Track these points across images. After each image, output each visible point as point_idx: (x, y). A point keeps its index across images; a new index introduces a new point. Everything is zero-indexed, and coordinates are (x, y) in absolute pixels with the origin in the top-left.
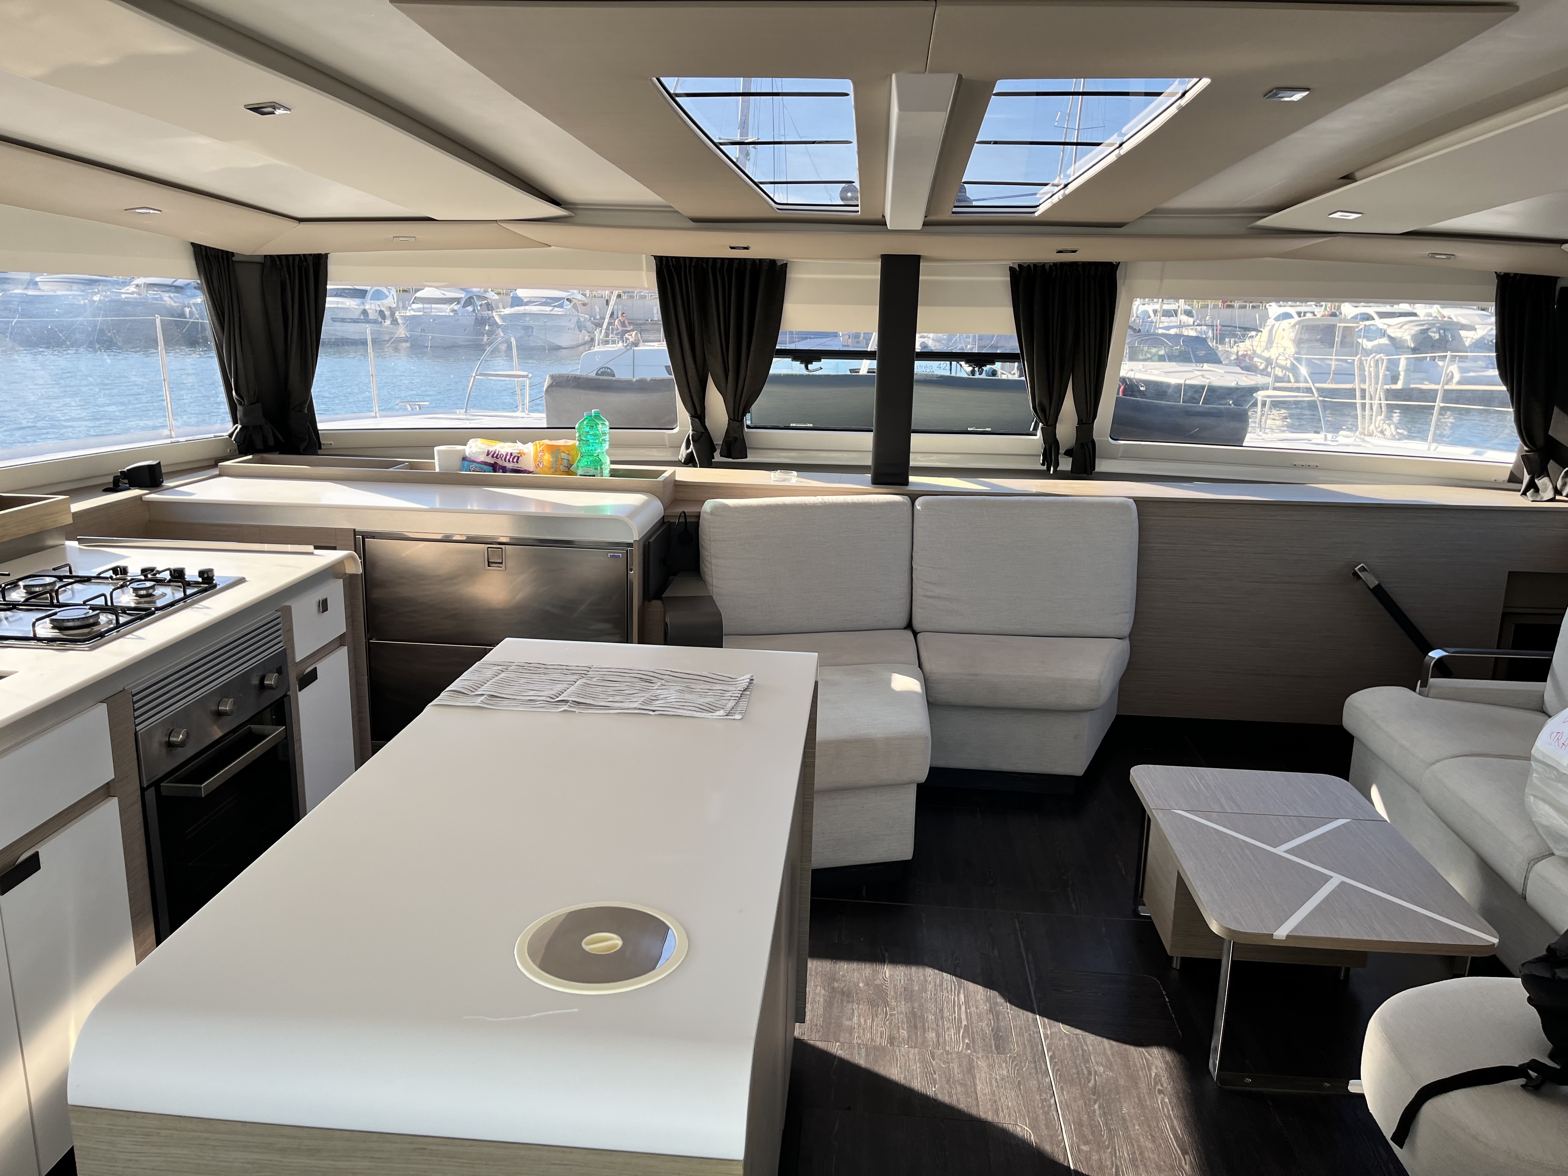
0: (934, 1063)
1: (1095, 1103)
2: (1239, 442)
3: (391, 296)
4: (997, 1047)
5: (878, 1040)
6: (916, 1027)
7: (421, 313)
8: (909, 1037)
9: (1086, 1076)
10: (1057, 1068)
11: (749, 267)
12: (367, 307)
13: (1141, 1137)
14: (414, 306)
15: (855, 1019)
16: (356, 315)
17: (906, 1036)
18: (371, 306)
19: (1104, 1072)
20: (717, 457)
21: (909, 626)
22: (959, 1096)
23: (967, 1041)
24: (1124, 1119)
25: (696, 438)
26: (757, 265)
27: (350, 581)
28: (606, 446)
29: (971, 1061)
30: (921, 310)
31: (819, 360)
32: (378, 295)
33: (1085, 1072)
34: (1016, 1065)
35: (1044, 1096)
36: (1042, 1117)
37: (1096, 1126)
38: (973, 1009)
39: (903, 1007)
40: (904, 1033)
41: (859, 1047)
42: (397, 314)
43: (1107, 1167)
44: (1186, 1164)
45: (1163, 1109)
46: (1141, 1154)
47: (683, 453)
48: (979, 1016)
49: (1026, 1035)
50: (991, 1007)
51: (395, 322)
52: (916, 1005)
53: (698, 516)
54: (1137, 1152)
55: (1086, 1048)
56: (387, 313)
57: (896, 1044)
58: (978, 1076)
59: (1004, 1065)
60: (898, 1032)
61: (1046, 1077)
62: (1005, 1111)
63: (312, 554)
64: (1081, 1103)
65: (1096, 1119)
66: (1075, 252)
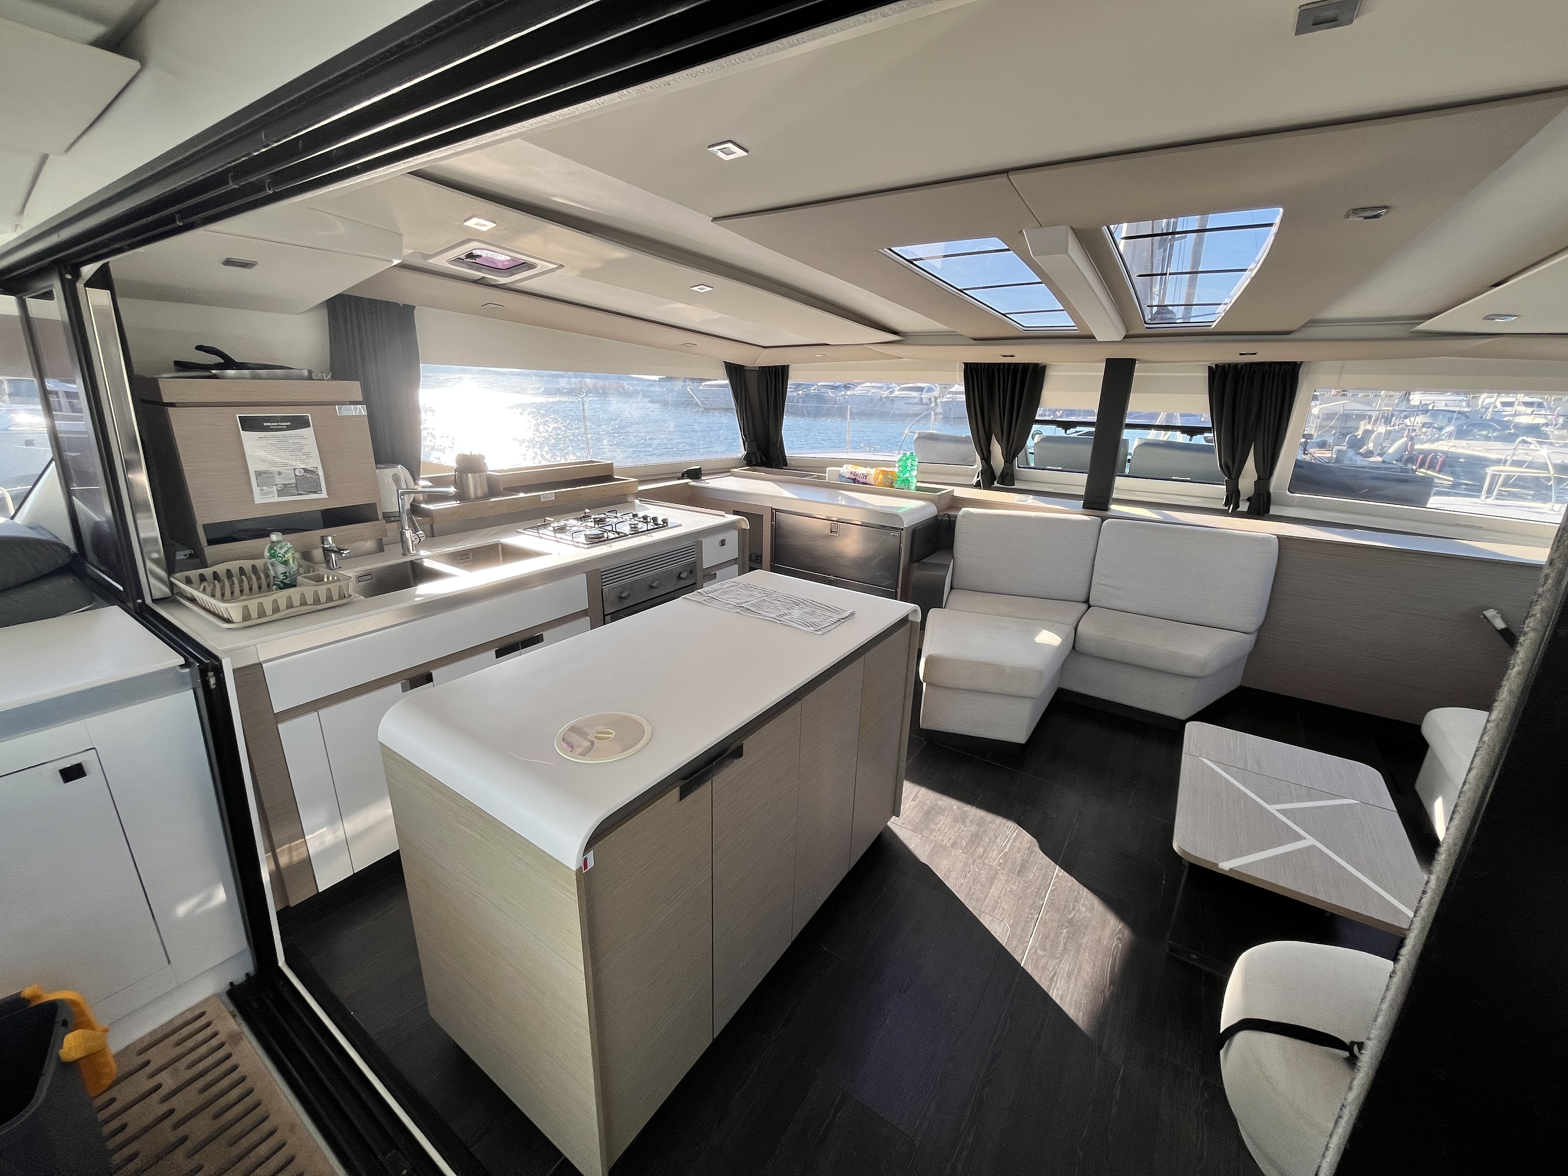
0: (972, 866)
1: (1066, 928)
2: (1422, 503)
3: (936, 391)
4: (1019, 872)
5: (945, 842)
6: (973, 842)
7: (951, 400)
8: (965, 846)
9: (1070, 909)
10: (1053, 897)
11: (1020, 368)
12: (923, 396)
13: (1085, 962)
14: (948, 396)
15: (939, 826)
16: (916, 400)
17: (965, 845)
18: (925, 395)
19: (1085, 912)
20: (996, 484)
21: (1087, 601)
22: (976, 891)
23: (1001, 861)
24: (1080, 946)
25: (983, 472)
26: (1025, 367)
27: (742, 532)
28: (914, 473)
29: (997, 873)
30: (1132, 396)
31: (1075, 427)
32: (930, 390)
33: (1071, 907)
34: (1025, 886)
35: (1033, 911)
36: (1022, 923)
37: (1057, 943)
38: (1017, 844)
39: (973, 828)
40: (964, 843)
41: (932, 842)
42: (938, 401)
43: (1048, 970)
44: (1108, 992)
45: (1114, 950)
46: (1079, 972)
47: (975, 480)
48: (1019, 849)
49: (1044, 871)
50: (1030, 847)
51: (936, 404)
52: (982, 830)
53: (956, 517)
54: (1076, 969)
55: (1081, 893)
56: (933, 400)
57: (955, 848)
58: (995, 884)
59: (1017, 883)
60: (961, 841)
61: (1041, 901)
62: (1000, 910)
63: (723, 516)
64: (1055, 925)
65: (1059, 939)
66: (1255, 354)
